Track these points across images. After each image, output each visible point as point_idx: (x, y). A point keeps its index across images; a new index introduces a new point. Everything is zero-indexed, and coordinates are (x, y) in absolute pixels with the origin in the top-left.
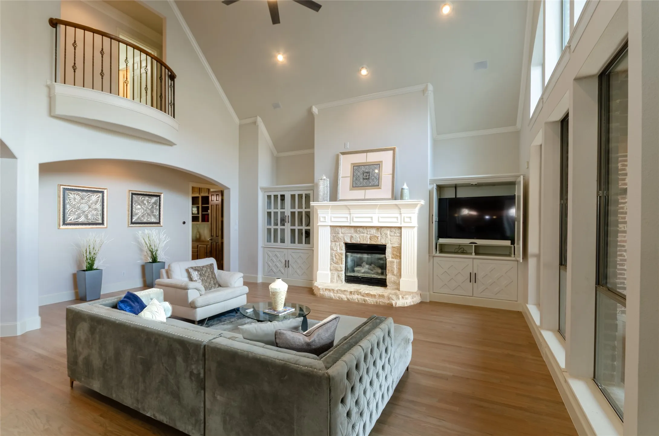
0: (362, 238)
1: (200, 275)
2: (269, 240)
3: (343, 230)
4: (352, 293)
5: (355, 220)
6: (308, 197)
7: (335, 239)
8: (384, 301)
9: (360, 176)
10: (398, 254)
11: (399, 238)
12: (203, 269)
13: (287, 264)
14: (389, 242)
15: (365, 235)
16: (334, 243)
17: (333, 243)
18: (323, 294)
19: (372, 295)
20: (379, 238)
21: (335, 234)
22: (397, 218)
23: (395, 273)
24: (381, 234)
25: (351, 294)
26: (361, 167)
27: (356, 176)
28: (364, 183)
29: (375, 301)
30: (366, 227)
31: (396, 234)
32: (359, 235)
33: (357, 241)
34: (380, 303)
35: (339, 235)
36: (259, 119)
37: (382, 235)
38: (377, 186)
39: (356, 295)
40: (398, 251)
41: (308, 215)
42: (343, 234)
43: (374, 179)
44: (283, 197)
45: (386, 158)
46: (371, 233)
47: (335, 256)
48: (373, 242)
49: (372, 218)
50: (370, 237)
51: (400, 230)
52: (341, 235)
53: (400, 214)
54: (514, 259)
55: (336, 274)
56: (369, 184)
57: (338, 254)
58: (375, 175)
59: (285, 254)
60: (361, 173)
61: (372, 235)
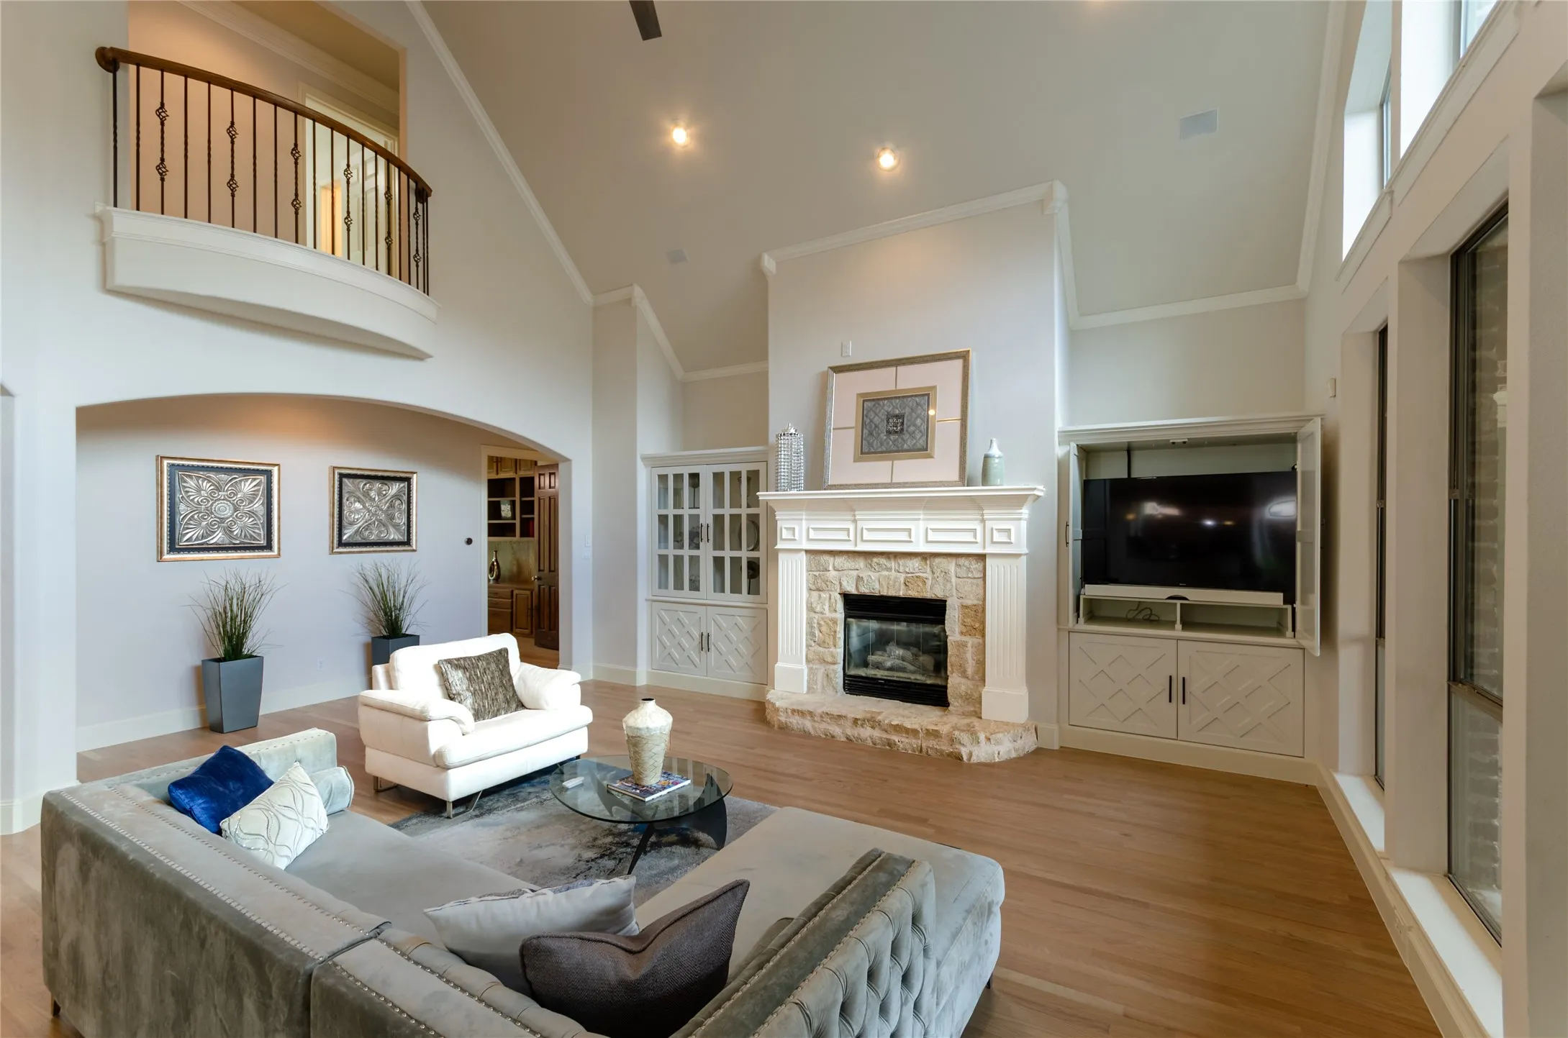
0: (884, 583)
1: (470, 679)
2: (663, 584)
3: (840, 561)
4: (859, 722)
5: (867, 537)
6: (753, 477)
7: (819, 584)
8: (938, 748)
9: (880, 426)
10: (977, 625)
11: (980, 582)
12: (478, 665)
13: (705, 643)
14: (954, 594)
15: (893, 573)
16: (815, 594)
17: (812, 592)
18: (786, 724)
19: (908, 731)
20: (929, 583)
21: (819, 571)
22: (974, 531)
23: (970, 671)
24: (933, 573)
25: (856, 726)
26: (881, 403)
27: (871, 427)
28: (891, 443)
29: (915, 746)
30: (896, 555)
31: (972, 573)
32: (878, 574)
33: (873, 589)
34: (930, 752)
35: (828, 573)
36: (638, 291)
37: (935, 575)
38: (923, 450)
39: (869, 729)
40: (977, 619)
41: (754, 521)
42: (838, 571)
43: (914, 432)
44: (695, 478)
45: (945, 378)
46: (907, 570)
47: (820, 625)
48: (913, 593)
49: (909, 530)
50: (905, 580)
51: (979, 566)
52: (832, 574)
53: (983, 521)
54: (1292, 642)
55: (822, 671)
56: (902, 446)
57: (825, 622)
58: (919, 422)
59: (700, 618)
60: (883, 417)
61: (909, 575)
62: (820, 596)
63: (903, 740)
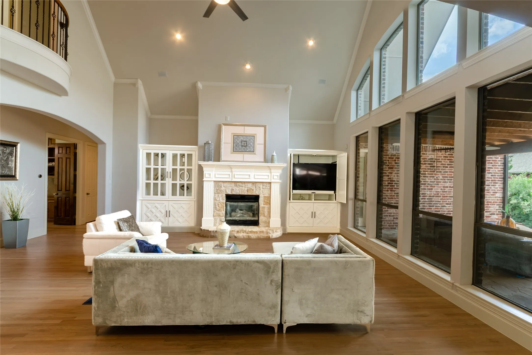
0: (240, 191)
2: (148, 193)
3: (226, 184)
4: (239, 232)
5: (236, 177)
6: (189, 156)
7: (218, 192)
8: (263, 235)
9: (239, 144)
10: (268, 202)
11: (269, 190)
13: (168, 214)
14: (262, 193)
15: (243, 188)
16: (217, 195)
17: (216, 194)
19: (254, 232)
20: (254, 190)
21: (219, 187)
22: (268, 176)
23: (266, 215)
24: (256, 187)
26: (239, 137)
27: (236, 143)
28: (243, 149)
29: (256, 236)
30: (244, 182)
31: (267, 187)
32: (239, 188)
33: (237, 193)
34: (261, 237)
35: (221, 188)
36: (140, 82)
38: (253, 152)
39: (242, 233)
40: (268, 200)
42: (225, 187)
43: (250, 147)
45: (259, 132)
46: (248, 187)
47: (218, 205)
48: (250, 193)
49: (250, 175)
50: (247, 190)
51: (269, 185)
52: (223, 188)
53: (271, 173)
54: (336, 202)
55: (219, 219)
56: (247, 150)
57: (220, 203)
58: (251, 143)
59: (165, 205)
60: (240, 141)
61: (248, 188)
62: (218, 195)
63: (253, 235)
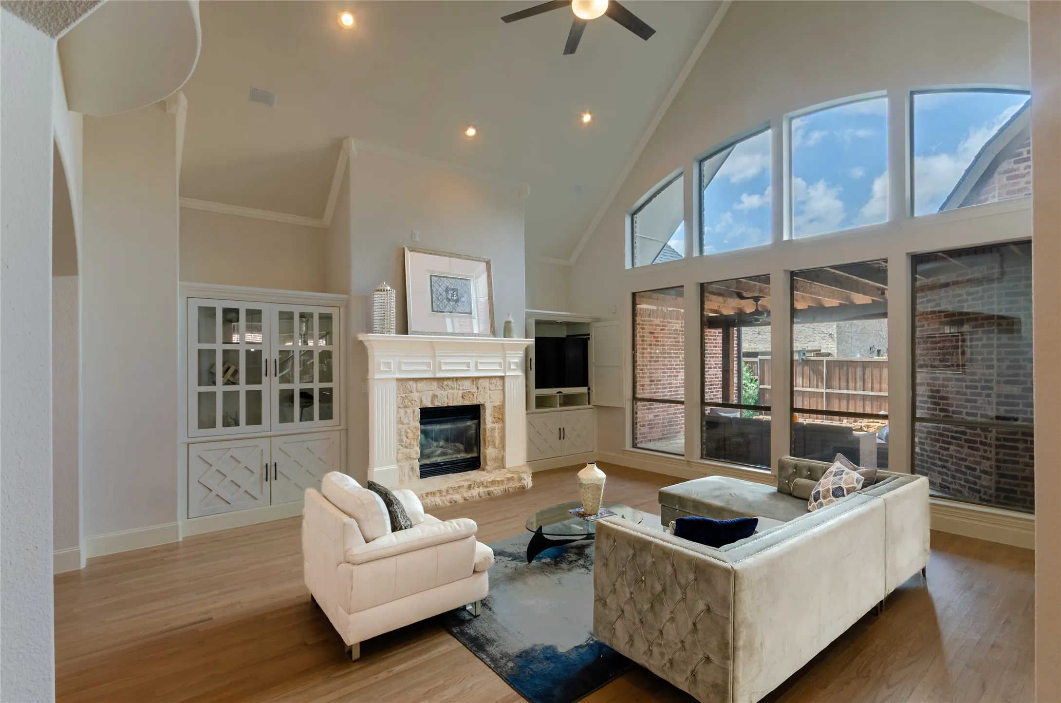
0: (450, 398)
2: (206, 422)
3: (420, 385)
5: (443, 368)
7: (406, 403)
8: (513, 486)
9: (443, 295)
10: (501, 417)
11: (502, 392)
13: (270, 472)
14: (488, 400)
15: (456, 391)
16: (402, 411)
17: (400, 409)
19: (498, 482)
20: (475, 394)
21: (406, 393)
22: (500, 364)
23: (497, 444)
24: (478, 388)
25: (468, 490)
26: (442, 279)
27: (437, 294)
28: (451, 307)
29: (502, 489)
30: (457, 379)
31: (498, 387)
32: (446, 392)
33: (444, 402)
35: (412, 395)
37: (479, 390)
38: (468, 313)
40: (501, 412)
42: (419, 392)
43: (464, 302)
44: (254, 314)
45: (478, 272)
46: (464, 388)
47: (407, 433)
48: (467, 403)
49: (468, 364)
50: (462, 395)
51: (502, 382)
52: (415, 395)
53: (505, 357)
54: (590, 406)
55: (408, 466)
56: (458, 310)
57: (411, 430)
58: (466, 296)
59: (262, 450)
60: (444, 289)
61: (465, 391)
62: (406, 412)
63: (496, 488)
